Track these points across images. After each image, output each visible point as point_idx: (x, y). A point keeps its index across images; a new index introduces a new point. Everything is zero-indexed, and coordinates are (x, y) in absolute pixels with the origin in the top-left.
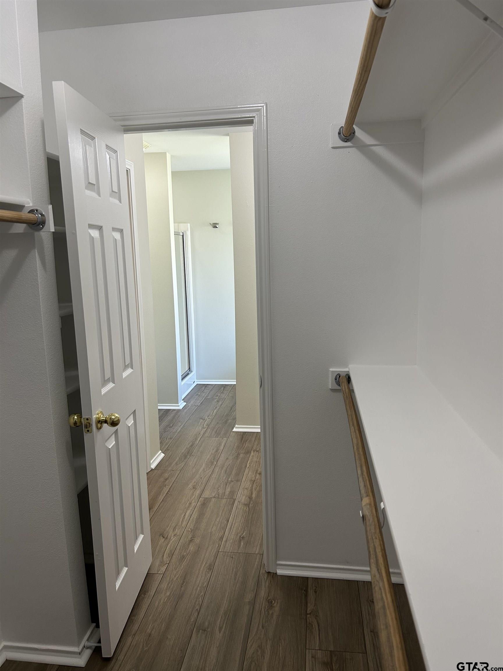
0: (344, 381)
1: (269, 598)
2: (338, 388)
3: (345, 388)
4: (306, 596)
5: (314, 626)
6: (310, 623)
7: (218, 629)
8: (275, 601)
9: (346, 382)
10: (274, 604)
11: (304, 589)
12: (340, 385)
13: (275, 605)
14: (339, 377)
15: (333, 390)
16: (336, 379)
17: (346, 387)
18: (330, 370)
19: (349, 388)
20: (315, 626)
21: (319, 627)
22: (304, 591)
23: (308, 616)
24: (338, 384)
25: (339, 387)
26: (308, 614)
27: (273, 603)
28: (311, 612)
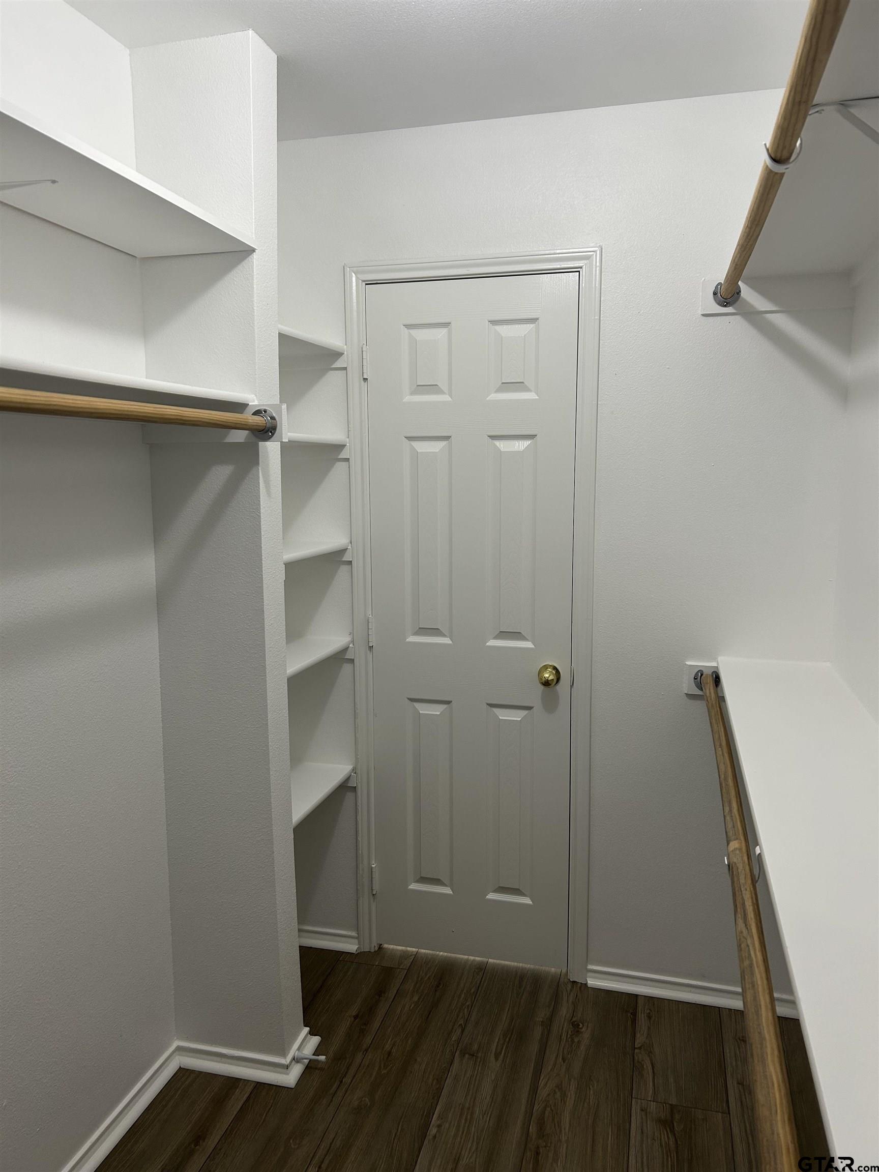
0: (709, 682)
1: (574, 1019)
2: (700, 693)
3: (710, 693)
4: (634, 1021)
5: (645, 1067)
6: (638, 1062)
7: (493, 1055)
8: (583, 1025)
9: (711, 683)
10: (582, 1028)
11: (631, 1011)
12: (702, 688)
13: (584, 1029)
14: (702, 675)
15: (690, 696)
16: (696, 679)
17: (712, 691)
18: (687, 663)
19: (716, 693)
20: (647, 1066)
21: (653, 1069)
22: (631, 1014)
23: (636, 1051)
24: (700, 686)
25: (702, 692)
26: (636, 1048)
27: (580, 1027)
28: (641, 1046)
